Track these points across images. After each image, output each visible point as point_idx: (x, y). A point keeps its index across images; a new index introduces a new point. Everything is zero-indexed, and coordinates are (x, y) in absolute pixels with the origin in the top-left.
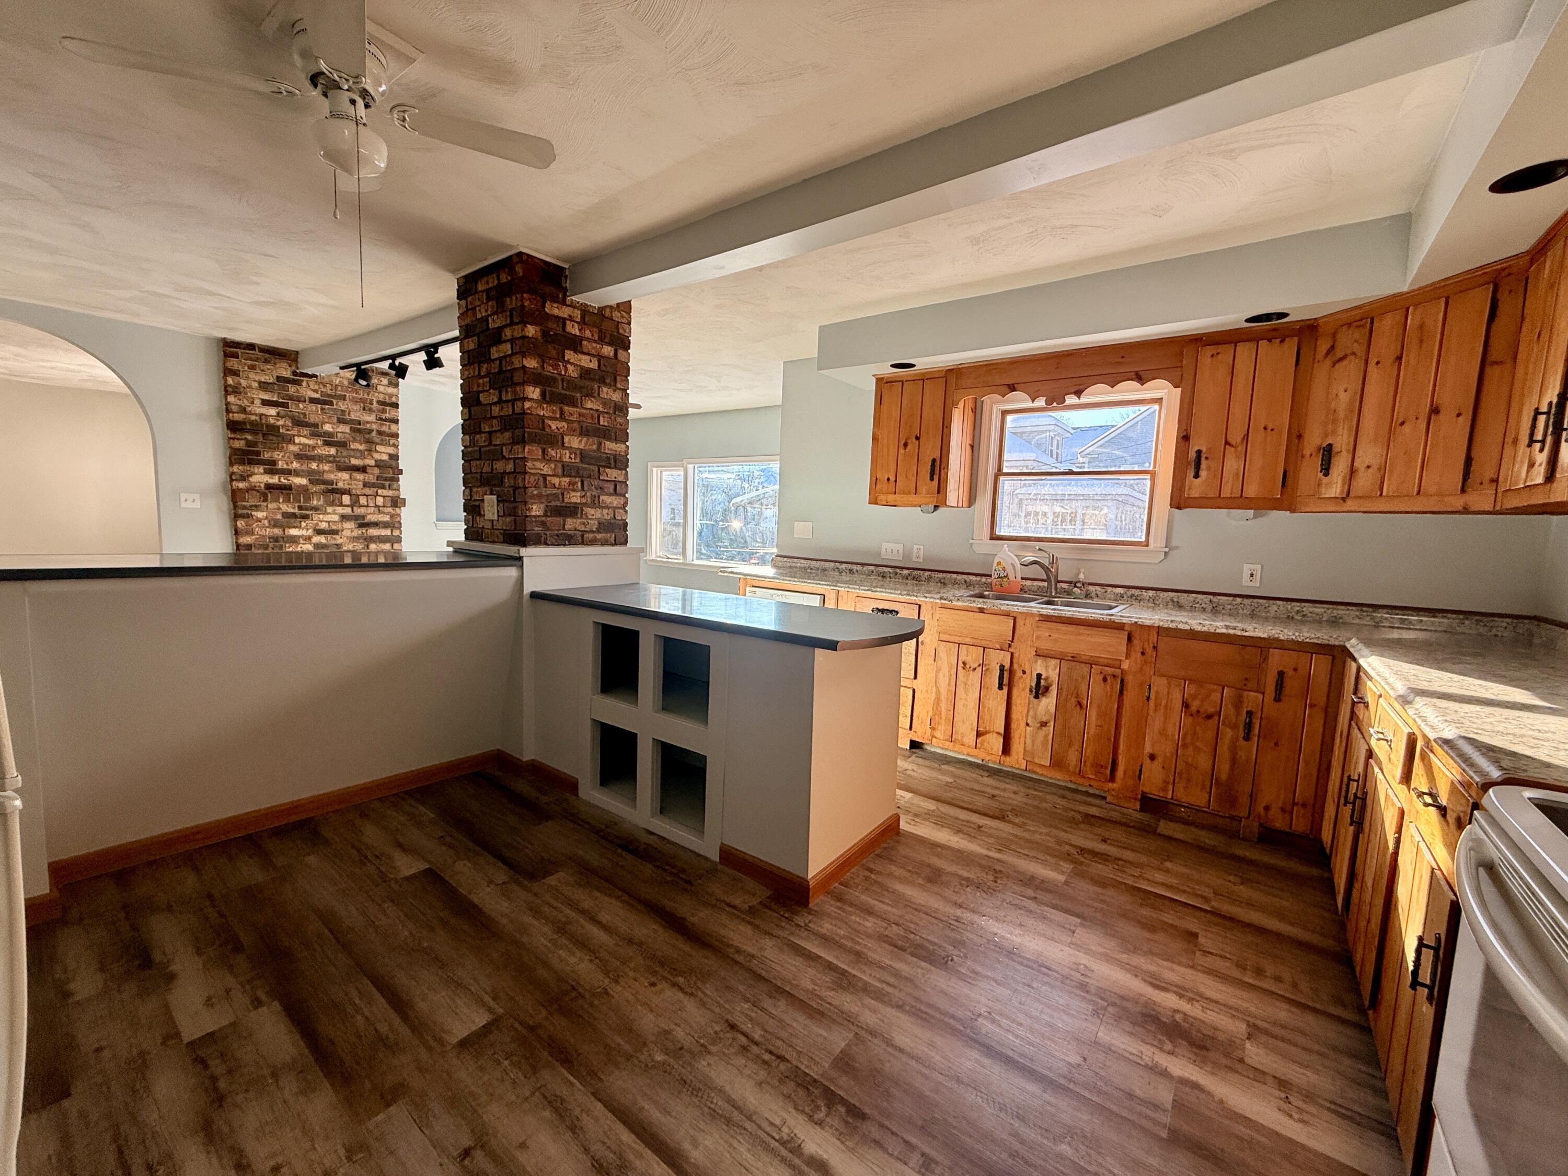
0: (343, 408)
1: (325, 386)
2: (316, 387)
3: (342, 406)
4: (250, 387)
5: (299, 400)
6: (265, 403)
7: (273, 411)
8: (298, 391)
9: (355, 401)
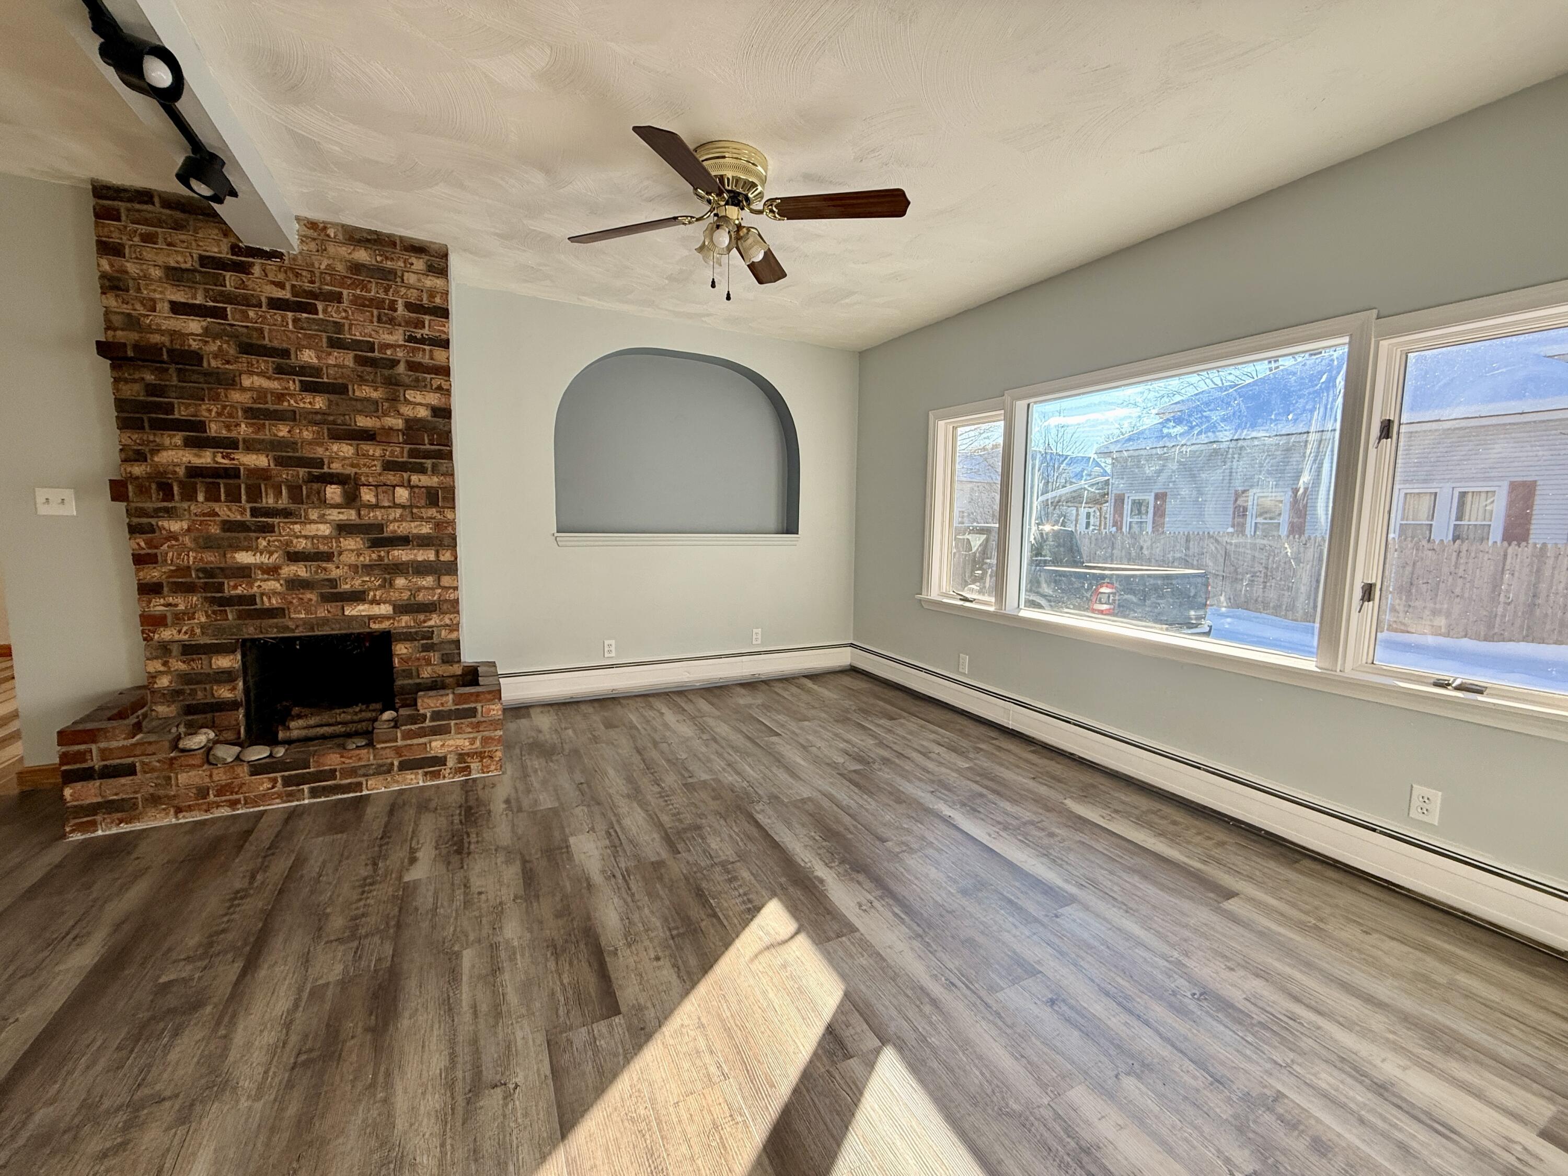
0: (336, 317)
1: (297, 275)
2: (281, 277)
3: (335, 314)
4: (146, 277)
5: (249, 302)
6: (177, 308)
7: (194, 325)
8: (243, 285)
9: (361, 304)
